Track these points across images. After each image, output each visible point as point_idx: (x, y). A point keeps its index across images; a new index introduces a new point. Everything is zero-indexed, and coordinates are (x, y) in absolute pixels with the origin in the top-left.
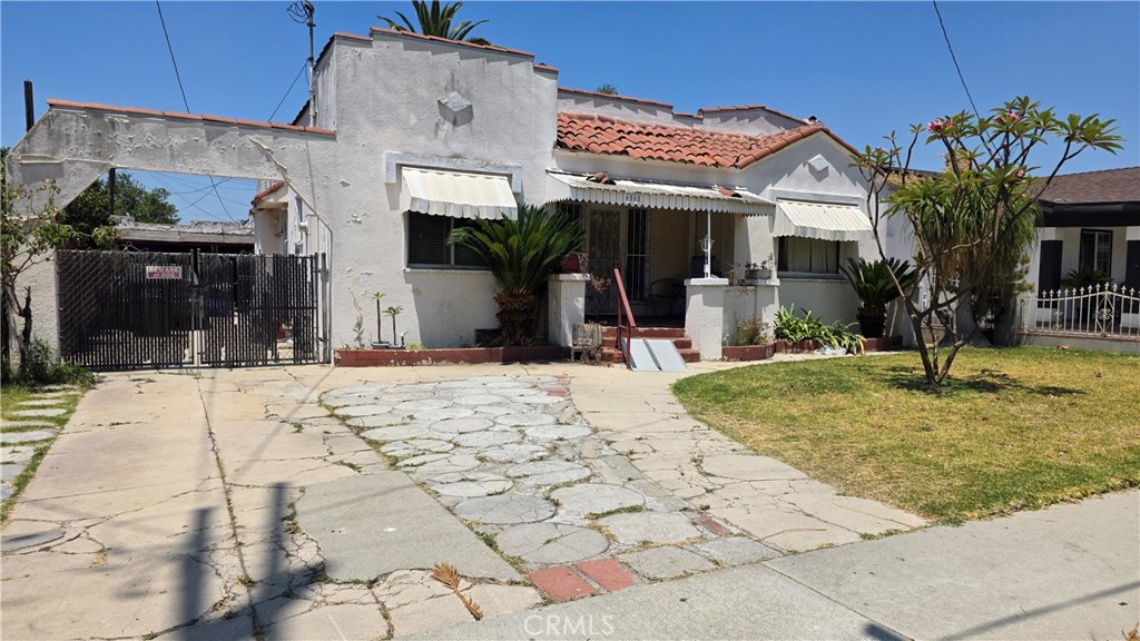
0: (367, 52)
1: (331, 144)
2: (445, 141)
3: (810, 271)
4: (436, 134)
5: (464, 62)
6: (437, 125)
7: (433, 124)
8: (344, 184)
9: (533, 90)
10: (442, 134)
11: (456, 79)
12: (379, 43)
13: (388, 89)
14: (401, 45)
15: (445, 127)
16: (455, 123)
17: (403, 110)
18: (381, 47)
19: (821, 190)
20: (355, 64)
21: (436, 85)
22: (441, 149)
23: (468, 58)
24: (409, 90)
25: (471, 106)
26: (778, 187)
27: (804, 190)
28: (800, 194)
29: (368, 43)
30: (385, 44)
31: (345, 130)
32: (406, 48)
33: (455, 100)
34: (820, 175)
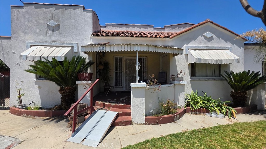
0: (22, 10)
1: (9, 40)
2: (50, 37)
3: (207, 76)
4: (46, 35)
5: (56, 11)
6: (47, 32)
7: (45, 32)
8: (14, 53)
9: (83, 17)
10: (48, 35)
11: (54, 16)
12: (26, 7)
13: (29, 21)
14: (34, 7)
15: (50, 32)
16: (53, 31)
17: (34, 28)
18: (27, 9)
19: (210, 45)
20: (17, 15)
21: (46, 19)
22: (48, 39)
23: (58, 9)
24: (36, 21)
25: (59, 25)
26: (189, 45)
27: (202, 45)
28: (199, 47)
29: (22, 7)
30: (28, 7)
31: (14, 36)
32: (35, 8)
33: (53, 23)
34: (210, 39)
